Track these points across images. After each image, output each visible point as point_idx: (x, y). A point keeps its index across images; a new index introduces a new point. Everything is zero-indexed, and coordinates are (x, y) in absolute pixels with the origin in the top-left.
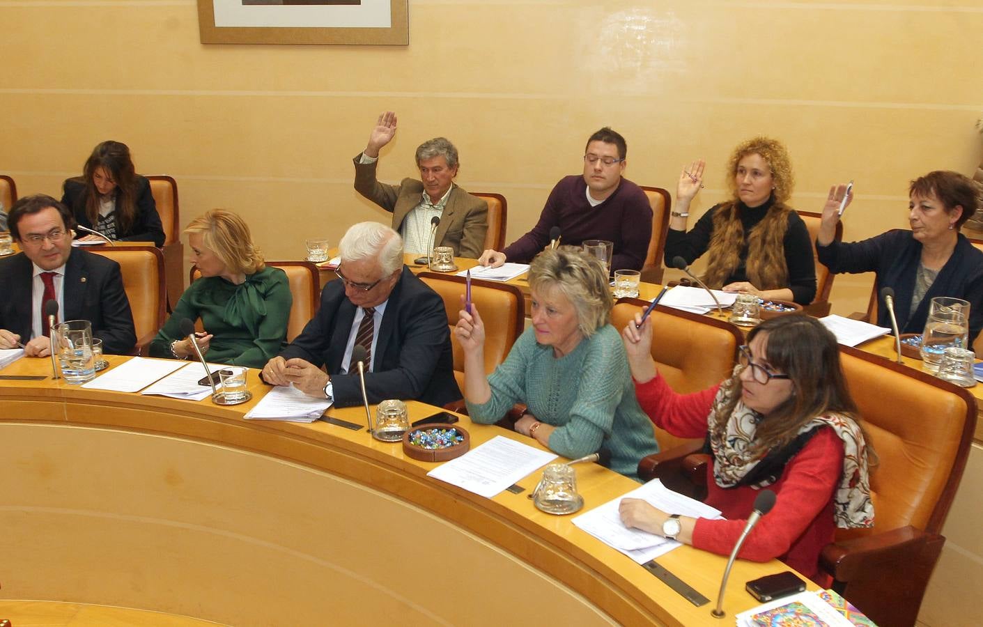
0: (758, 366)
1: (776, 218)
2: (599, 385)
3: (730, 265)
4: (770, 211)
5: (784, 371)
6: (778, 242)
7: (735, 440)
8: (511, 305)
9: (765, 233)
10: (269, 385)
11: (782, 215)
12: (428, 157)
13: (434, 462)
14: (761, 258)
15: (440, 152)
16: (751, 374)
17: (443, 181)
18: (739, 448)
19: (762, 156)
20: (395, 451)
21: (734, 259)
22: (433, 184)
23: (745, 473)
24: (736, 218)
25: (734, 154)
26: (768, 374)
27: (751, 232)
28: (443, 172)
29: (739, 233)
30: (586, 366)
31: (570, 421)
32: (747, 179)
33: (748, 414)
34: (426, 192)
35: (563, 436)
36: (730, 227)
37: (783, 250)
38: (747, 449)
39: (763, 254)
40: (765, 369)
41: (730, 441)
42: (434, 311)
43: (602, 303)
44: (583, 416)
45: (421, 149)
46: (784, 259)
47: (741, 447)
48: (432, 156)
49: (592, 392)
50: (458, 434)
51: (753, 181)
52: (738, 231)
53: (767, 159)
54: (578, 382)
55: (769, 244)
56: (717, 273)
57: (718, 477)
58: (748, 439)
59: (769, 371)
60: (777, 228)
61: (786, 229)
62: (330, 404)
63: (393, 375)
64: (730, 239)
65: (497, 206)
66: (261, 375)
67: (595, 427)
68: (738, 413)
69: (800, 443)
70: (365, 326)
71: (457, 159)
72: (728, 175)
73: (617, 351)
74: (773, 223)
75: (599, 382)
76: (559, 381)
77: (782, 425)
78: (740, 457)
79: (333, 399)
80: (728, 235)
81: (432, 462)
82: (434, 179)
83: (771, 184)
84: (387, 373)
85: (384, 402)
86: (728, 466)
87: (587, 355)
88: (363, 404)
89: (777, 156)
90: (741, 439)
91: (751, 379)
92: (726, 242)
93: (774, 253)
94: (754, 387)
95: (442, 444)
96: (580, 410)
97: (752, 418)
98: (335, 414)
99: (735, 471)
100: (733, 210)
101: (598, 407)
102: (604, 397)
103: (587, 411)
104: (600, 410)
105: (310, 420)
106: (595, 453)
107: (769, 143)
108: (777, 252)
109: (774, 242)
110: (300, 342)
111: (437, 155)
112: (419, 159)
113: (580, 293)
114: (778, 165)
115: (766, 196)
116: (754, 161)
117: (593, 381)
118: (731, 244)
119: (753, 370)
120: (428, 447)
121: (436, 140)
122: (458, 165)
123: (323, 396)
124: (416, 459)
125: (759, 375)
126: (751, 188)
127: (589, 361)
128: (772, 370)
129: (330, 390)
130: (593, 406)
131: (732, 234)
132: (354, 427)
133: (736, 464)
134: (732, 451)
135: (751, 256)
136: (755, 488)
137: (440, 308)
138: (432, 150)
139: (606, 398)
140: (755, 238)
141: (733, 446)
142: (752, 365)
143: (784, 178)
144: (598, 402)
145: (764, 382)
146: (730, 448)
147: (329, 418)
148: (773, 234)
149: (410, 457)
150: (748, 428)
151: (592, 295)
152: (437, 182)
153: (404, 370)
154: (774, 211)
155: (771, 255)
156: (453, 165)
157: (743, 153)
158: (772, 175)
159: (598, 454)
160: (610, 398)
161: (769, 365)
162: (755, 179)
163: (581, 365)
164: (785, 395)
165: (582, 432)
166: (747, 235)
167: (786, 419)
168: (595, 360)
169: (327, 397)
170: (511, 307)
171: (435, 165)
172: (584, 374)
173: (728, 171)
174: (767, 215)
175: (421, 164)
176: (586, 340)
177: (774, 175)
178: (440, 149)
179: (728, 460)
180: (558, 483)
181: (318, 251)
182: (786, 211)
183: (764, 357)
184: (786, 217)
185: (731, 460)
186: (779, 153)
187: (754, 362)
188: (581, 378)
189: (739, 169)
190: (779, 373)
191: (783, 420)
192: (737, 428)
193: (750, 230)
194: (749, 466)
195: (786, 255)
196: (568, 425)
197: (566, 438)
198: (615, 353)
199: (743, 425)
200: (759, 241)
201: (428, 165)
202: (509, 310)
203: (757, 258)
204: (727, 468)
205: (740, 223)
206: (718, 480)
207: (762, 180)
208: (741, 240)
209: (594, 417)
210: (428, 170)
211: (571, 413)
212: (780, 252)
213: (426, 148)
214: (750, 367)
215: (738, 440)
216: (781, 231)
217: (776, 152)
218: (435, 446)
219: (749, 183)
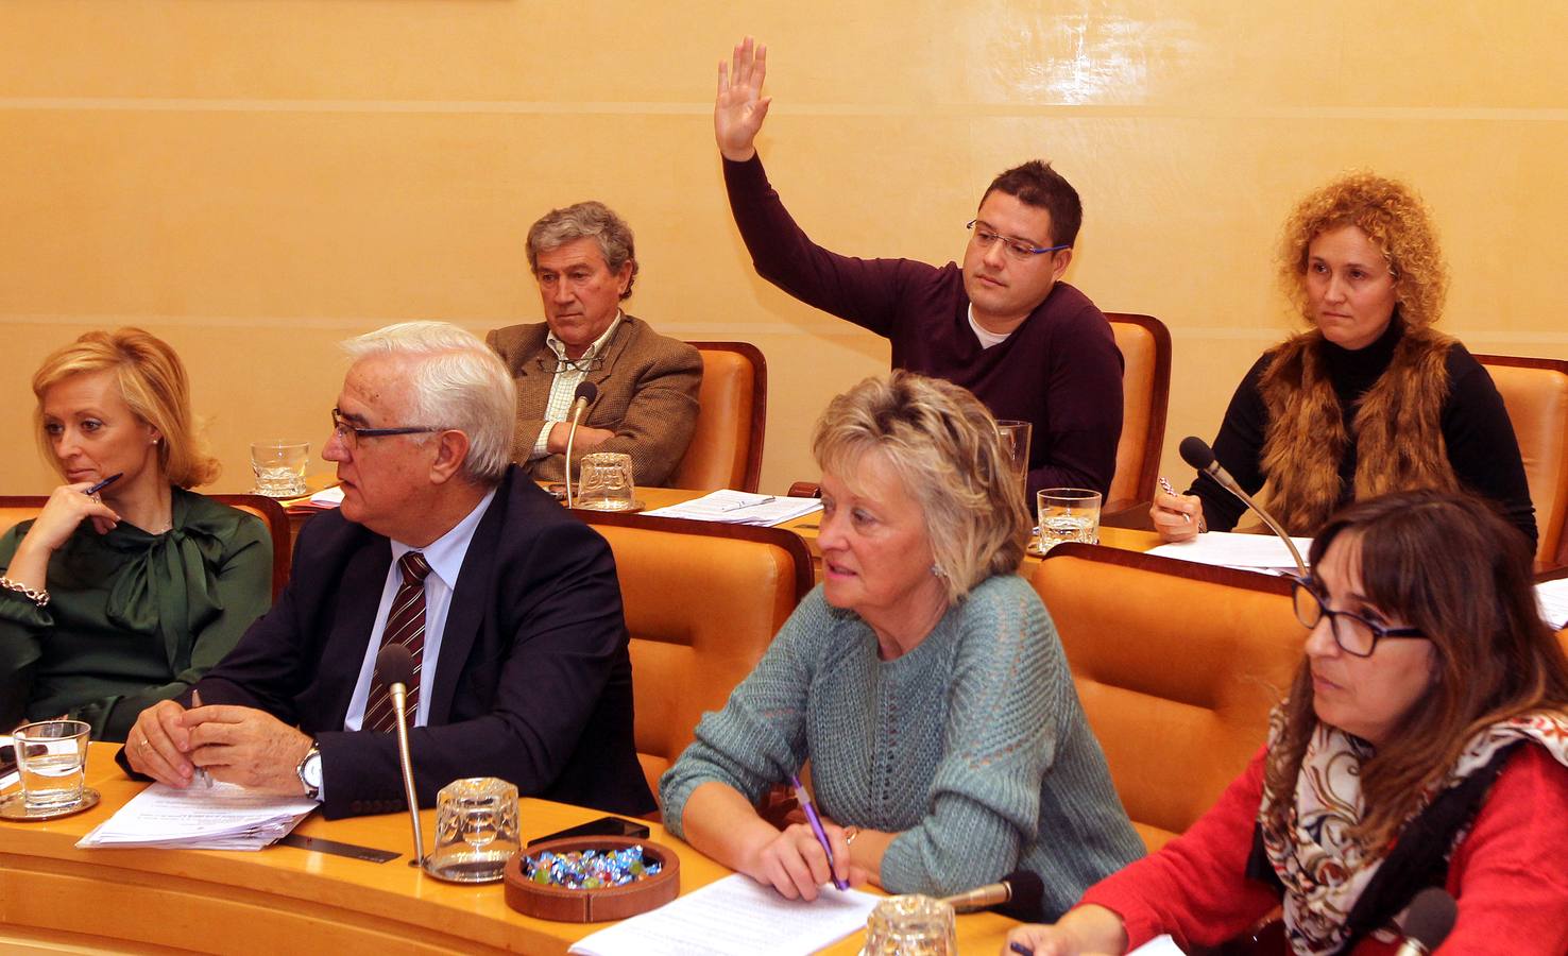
0: (1343, 614)
1: (1416, 367)
2: (997, 713)
3: (1321, 496)
4: (1400, 350)
5: (1410, 619)
6: (1429, 424)
7: (1321, 820)
8: (780, 574)
9: (1396, 405)
10: (140, 779)
11: (1433, 357)
12: (556, 242)
13: (588, 921)
14: (1389, 470)
15: (587, 230)
16: (1331, 637)
17: (592, 307)
18: (1332, 840)
19: (1367, 231)
20: (487, 904)
21: (1329, 479)
22: (570, 310)
23: (1353, 898)
24: (1318, 378)
25: (1297, 226)
26: (1373, 628)
27: (1360, 407)
28: (595, 280)
29: (1330, 415)
30: (961, 669)
31: (932, 812)
32: (1335, 289)
33: (1343, 753)
34: (555, 335)
35: (919, 849)
36: (1305, 403)
37: (1441, 442)
38: (1353, 838)
39: (1391, 460)
40: (1362, 617)
41: (1308, 829)
42: (590, 574)
43: (988, 507)
44: (962, 791)
45: (540, 227)
46: (1447, 464)
47: (1337, 837)
48: (567, 240)
49: (980, 731)
50: (649, 858)
51: (1350, 292)
52: (1324, 408)
53: (1379, 240)
54: (942, 715)
55: (1406, 431)
56: (1293, 517)
57: (1295, 935)
58: (1350, 815)
59: (1375, 623)
60: (1423, 390)
61: (1445, 391)
62: (312, 808)
63: (481, 729)
64: (1310, 430)
65: (741, 370)
66: (121, 758)
67: (996, 818)
68: (1319, 753)
69: (1472, 796)
70: (402, 609)
71: (631, 250)
72: (1284, 272)
73: (1035, 628)
74: (1411, 383)
75: (996, 705)
76: (893, 719)
77: (1420, 756)
78: (1337, 861)
79: (321, 796)
80: (1303, 422)
81: (580, 922)
82: (571, 298)
83: (1392, 294)
84: (465, 725)
85: (458, 785)
86: (1312, 890)
87: (960, 643)
88: (405, 808)
89: (1402, 229)
90: (1334, 817)
91: (1332, 651)
92: (1301, 438)
93: (1421, 453)
94: (1341, 671)
95: (608, 877)
96: (954, 778)
97: (1353, 762)
98: (322, 830)
99: (1329, 899)
100: (1308, 360)
101: (999, 768)
102: (1014, 741)
103: (971, 777)
104: (1005, 774)
105: (258, 844)
106: (1002, 881)
107: (1379, 196)
108: (1429, 452)
109: (1419, 426)
110: (233, 667)
111: (579, 237)
112: (535, 252)
113: (935, 469)
114: (1406, 251)
115: (1384, 324)
116: (1347, 244)
117: (981, 703)
118: (1314, 444)
119: (1334, 626)
120: (572, 886)
121: (576, 208)
122: (635, 269)
123: (295, 789)
124: (540, 918)
125: (1350, 635)
126: (1346, 309)
127: (967, 656)
128: (1380, 620)
129: (314, 774)
130: (987, 765)
131: (1314, 421)
132: (374, 856)
133: (1331, 881)
134: (1316, 849)
135: (1366, 464)
136: (1385, 937)
137: (604, 567)
138: (565, 227)
139: (1019, 744)
140: (1371, 417)
141: (1318, 839)
142: (1332, 615)
143: (1423, 278)
144: (999, 753)
145: (1365, 651)
146: (1310, 843)
147: (310, 840)
148: (1414, 406)
149: (523, 913)
150: (1345, 788)
151: (966, 484)
152: (578, 306)
153: (510, 717)
154: (1409, 351)
155: (1415, 458)
156: (622, 262)
157: (1317, 226)
158: (1395, 279)
159: (1008, 885)
160: (1027, 745)
161: (1372, 607)
162: (1354, 288)
163: (949, 670)
164: (1418, 680)
165: (964, 831)
166: (1350, 414)
167: (1425, 740)
168: (980, 651)
169: (308, 790)
170: (780, 580)
171: (574, 262)
172: (958, 691)
173: (1281, 264)
174: (1393, 363)
175: (540, 264)
176: (953, 610)
177: (1398, 274)
178: (586, 222)
179: (1309, 877)
180: (909, 937)
181: (280, 472)
182: (1439, 347)
183: (1359, 589)
184: (1440, 363)
185: (1317, 875)
186: (1407, 221)
187: (1334, 607)
188: (949, 702)
189: (1311, 262)
190: (1397, 625)
191: (1415, 746)
192: (1321, 791)
193: (1357, 402)
194: (1362, 878)
195: (1452, 454)
196: (928, 821)
197: (926, 850)
198: (1028, 631)
199: (1333, 783)
200: (1381, 426)
201: (556, 263)
202: (775, 586)
203: (1378, 469)
204: (1310, 897)
205: (1329, 388)
206: (1297, 942)
207: (1372, 290)
208: (1339, 431)
209: (990, 791)
210: (557, 276)
211: (932, 789)
212: (1437, 451)
213: (549, 222)
214: (1326, 621)
215: (1327, 822)
216: (1435, 398)
217: (1398, 219)
218: (589, 883)
219: (1342, 298)
